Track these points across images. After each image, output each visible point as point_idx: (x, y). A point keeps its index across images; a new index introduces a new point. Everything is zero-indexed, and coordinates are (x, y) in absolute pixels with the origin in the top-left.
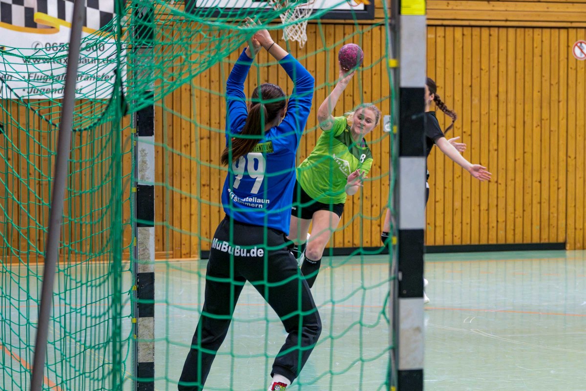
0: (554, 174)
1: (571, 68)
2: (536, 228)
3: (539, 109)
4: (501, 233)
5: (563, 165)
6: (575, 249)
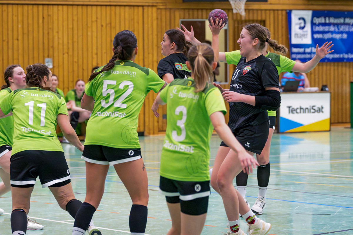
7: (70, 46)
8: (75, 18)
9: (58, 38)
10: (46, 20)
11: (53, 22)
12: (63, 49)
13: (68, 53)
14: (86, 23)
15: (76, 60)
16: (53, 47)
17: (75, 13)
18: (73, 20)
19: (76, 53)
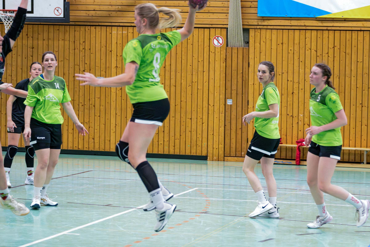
0: (200, 115)
1: (211, 52)
2: (188, 146)
3: (190, 76)
4: (166, 148)
5: (205, 109)
6: (213, 160)
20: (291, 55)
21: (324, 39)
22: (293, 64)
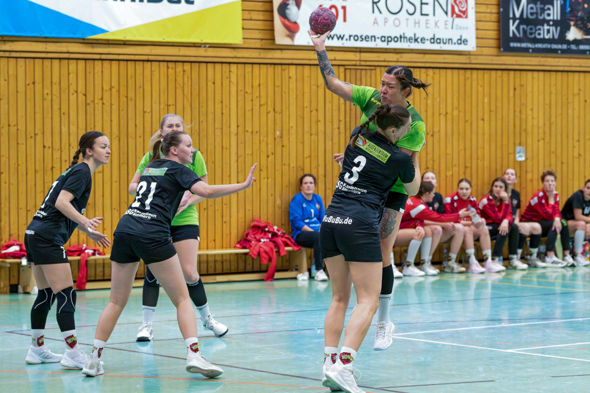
7: (547, 130)
8: (553, 89)
9: (533, 118)
10: (517, 92)
11: (527, 95)
12: (538, 133)
13: (544, 140)
14: (566, 97)
15: (553, 149)
16: (526, 130)
17: (553, 83)
18: (551, 93)
19: (553, 139)
20: (47, 103)
21: (96, 75)
22: (52, 118)
